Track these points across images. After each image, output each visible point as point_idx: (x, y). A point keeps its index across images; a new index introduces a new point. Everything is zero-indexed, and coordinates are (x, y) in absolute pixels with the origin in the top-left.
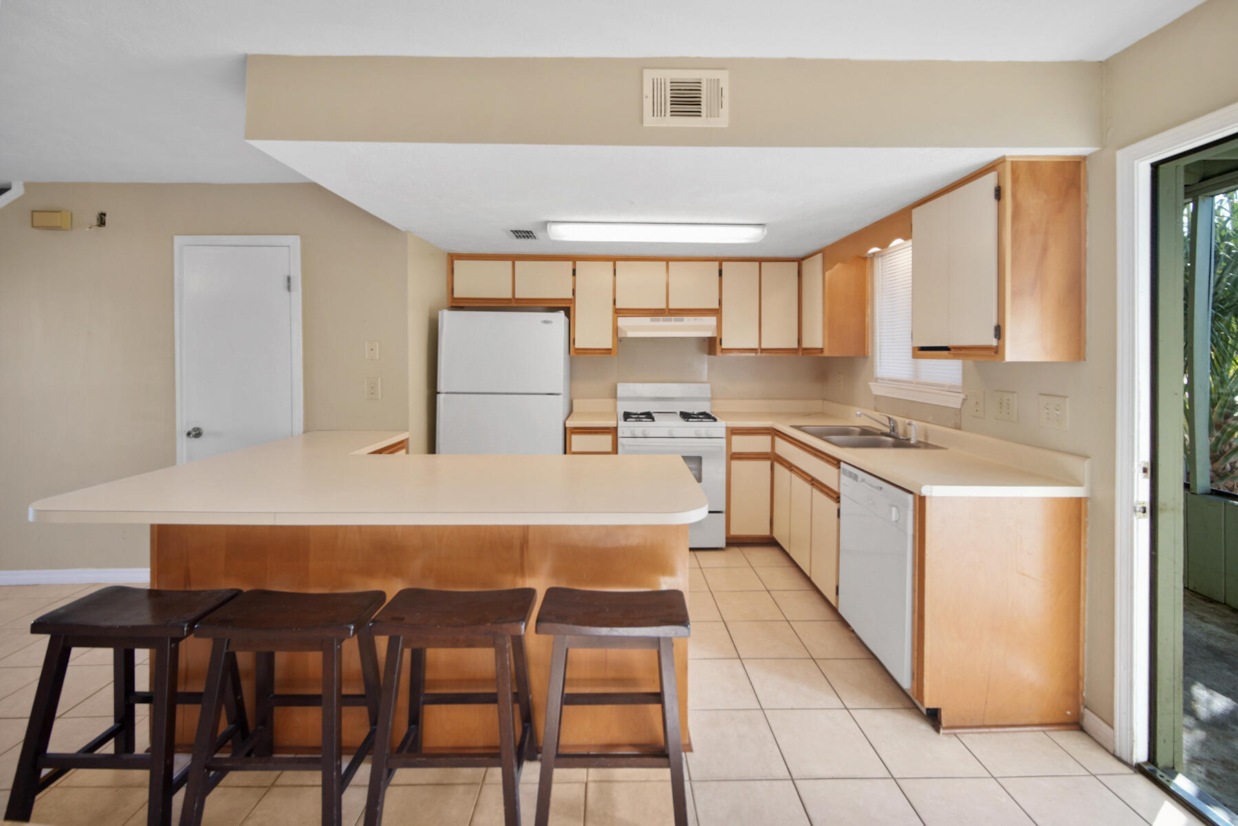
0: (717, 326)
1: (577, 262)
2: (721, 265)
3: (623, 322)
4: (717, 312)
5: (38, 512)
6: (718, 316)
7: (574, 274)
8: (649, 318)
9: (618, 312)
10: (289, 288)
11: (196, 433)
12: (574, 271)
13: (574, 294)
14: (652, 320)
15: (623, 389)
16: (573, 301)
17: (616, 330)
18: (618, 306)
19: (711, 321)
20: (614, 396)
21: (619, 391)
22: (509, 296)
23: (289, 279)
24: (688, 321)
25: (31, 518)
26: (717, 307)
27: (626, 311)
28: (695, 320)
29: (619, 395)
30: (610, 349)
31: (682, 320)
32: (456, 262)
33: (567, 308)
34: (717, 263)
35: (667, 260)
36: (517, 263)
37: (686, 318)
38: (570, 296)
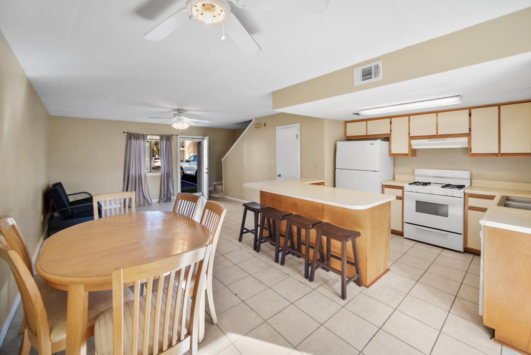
0: (468, 142)
1: (392, 119)
2: (470, 111)
3: (413, 142)
4: (469, 135)
5: (245, 185)
6: (469, 136)
7: (391, 123)
8: (427, 140)
9: (411, 138)
10: (297, 138)
11: (280, 176)
12: (391, 122)
13: (391, 131)
14: (429, 141)
15: (417, 171)
16: (390, 134)
17: (410, 145)
18: (411, 135)
19: (466, 139)
20: (413, 174)
21: (415, 172)
22: (365, 134)
23: (297, 135)
24: (449, 140)
25: (244, 186)
26: (468, 132)
27: (415, 137)
28: (454, 139)
29: (415, 174)
30: (408, 154)
31: (446, 140)
32: (347, 124)
33: (387, 138)
34: (468, 110)
35: (437, 112)
36: (368, 122)
37: (448, 139)
38: (389, 133)
